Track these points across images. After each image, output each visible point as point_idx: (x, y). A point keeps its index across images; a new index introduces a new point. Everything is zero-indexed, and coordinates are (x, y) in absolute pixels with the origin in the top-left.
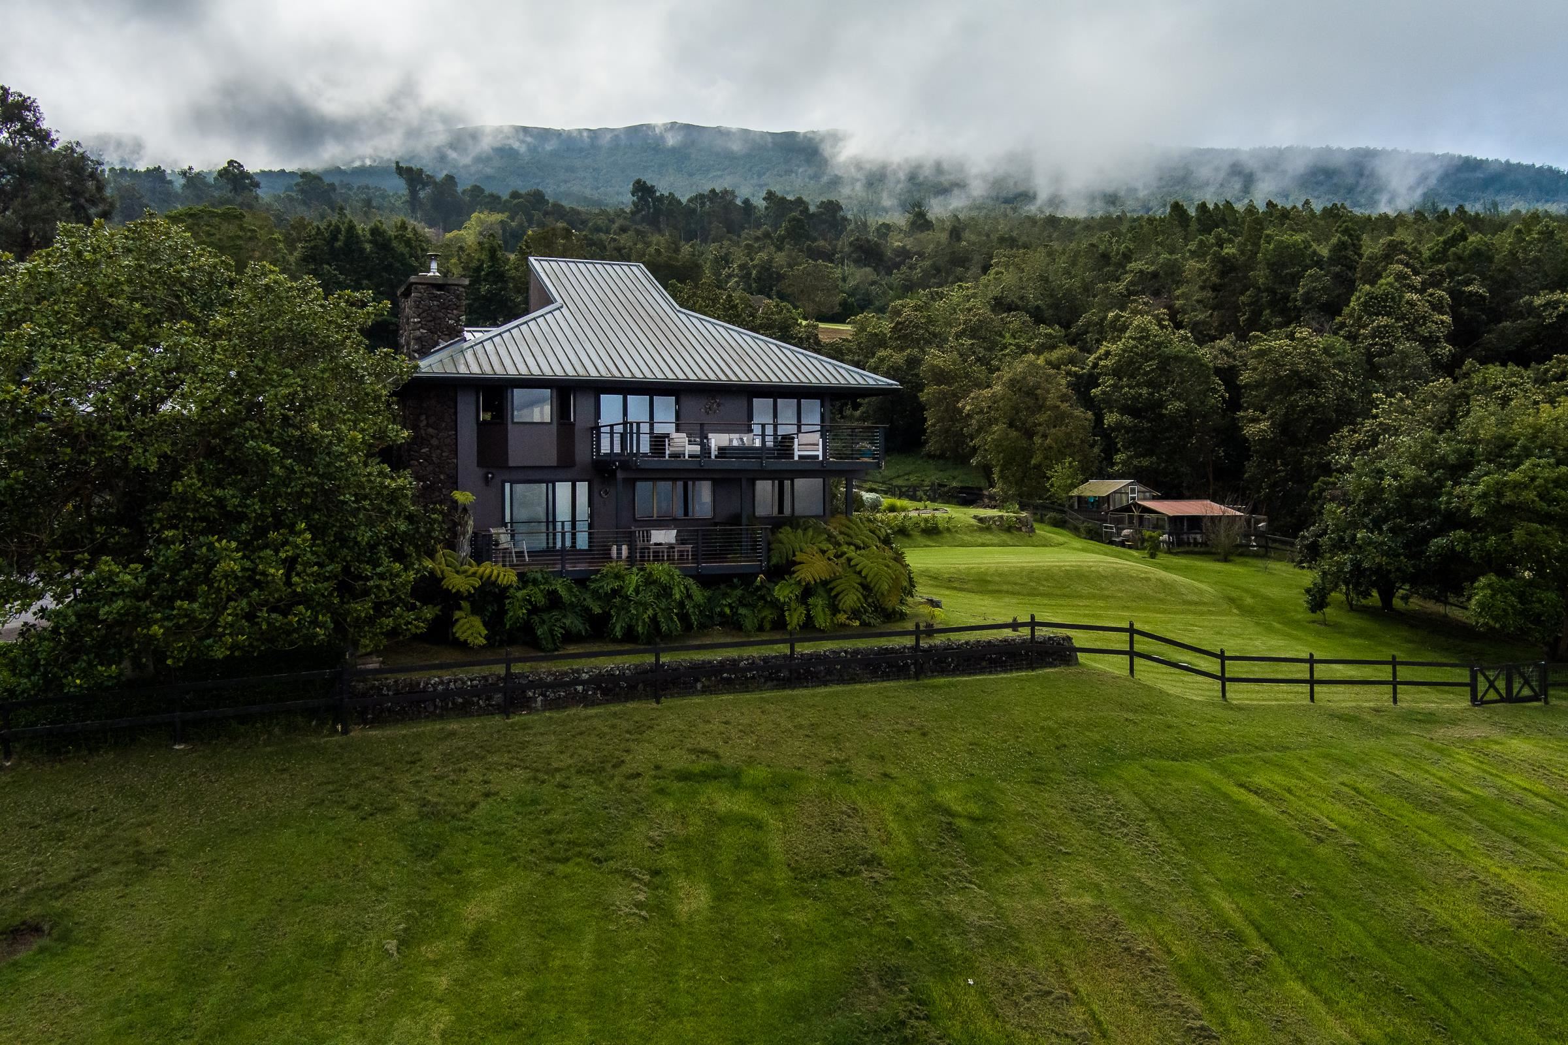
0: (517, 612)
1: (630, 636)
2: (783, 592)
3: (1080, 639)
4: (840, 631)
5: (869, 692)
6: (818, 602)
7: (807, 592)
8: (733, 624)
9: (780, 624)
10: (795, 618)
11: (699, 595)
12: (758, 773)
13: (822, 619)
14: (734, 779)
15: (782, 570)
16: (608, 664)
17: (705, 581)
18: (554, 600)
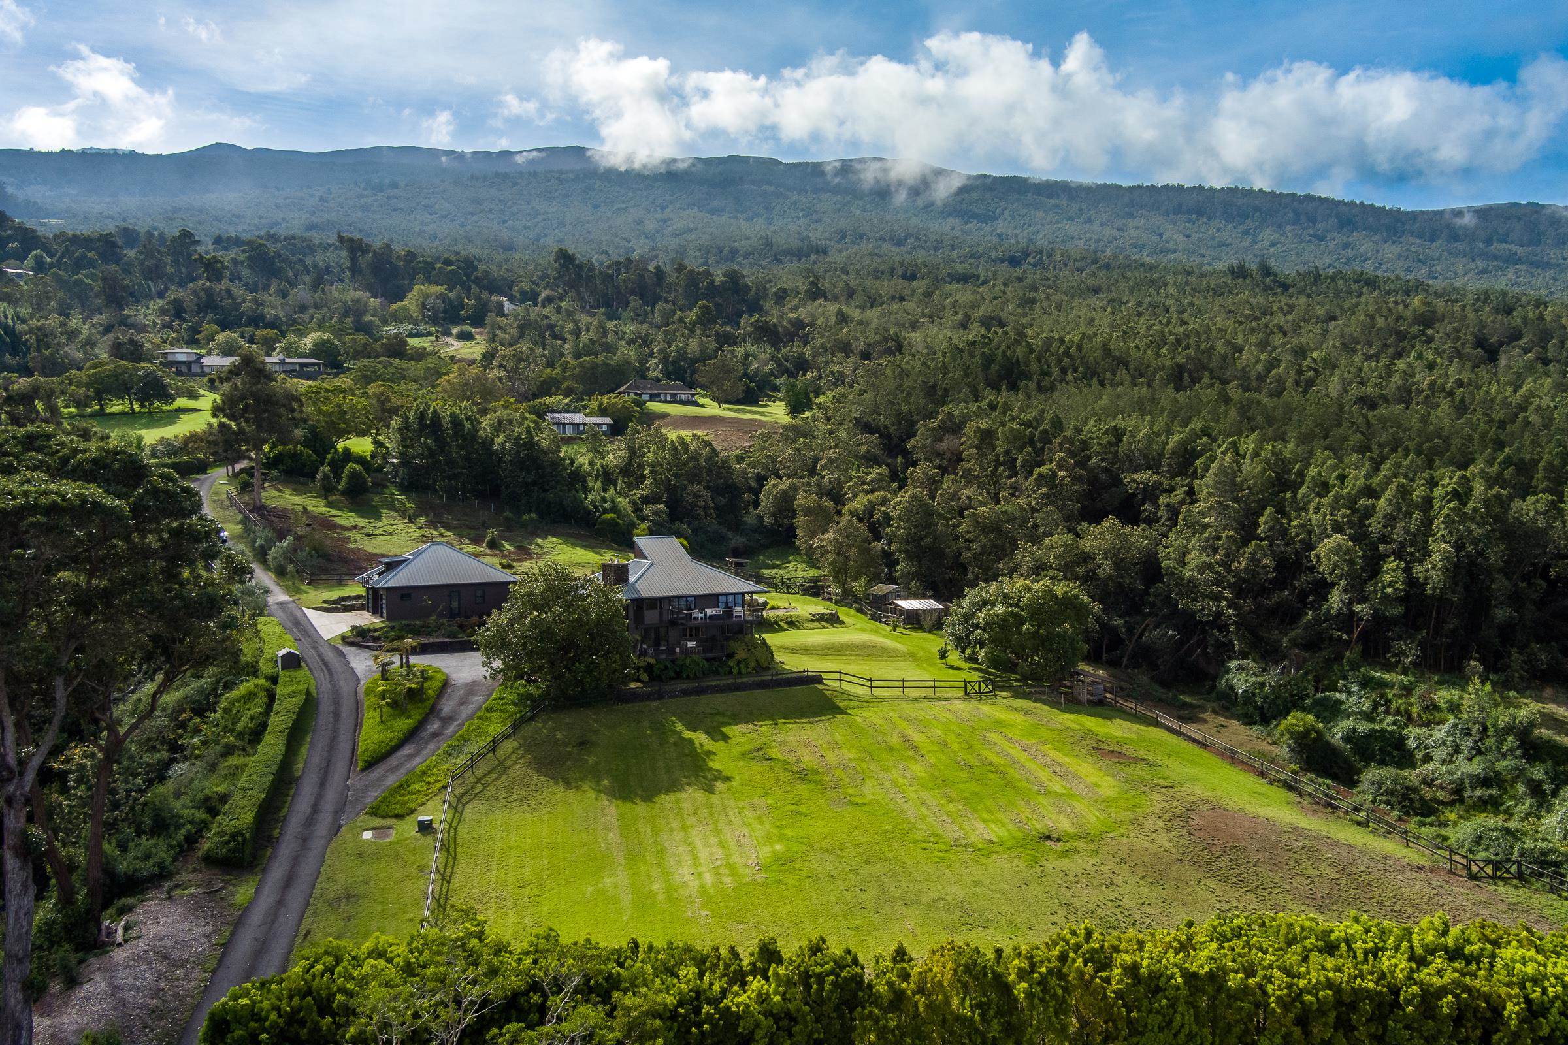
0: (656, 672)
1: (688, 677)
2: (731, 663)
3: (824, 676)
4: (749, 674)
5: (758, 693)
6: (742, 666)
7: (739, 662)
8: (717, 673)
9: (731, 672)
10: (735, 670)
11: (706, 664)
12: (729, 713)
13: (744, 671)
14: (723, 714)
15: (730, 656)
16: (685, 686)
17: (708, 660)
18: (666, 667)
